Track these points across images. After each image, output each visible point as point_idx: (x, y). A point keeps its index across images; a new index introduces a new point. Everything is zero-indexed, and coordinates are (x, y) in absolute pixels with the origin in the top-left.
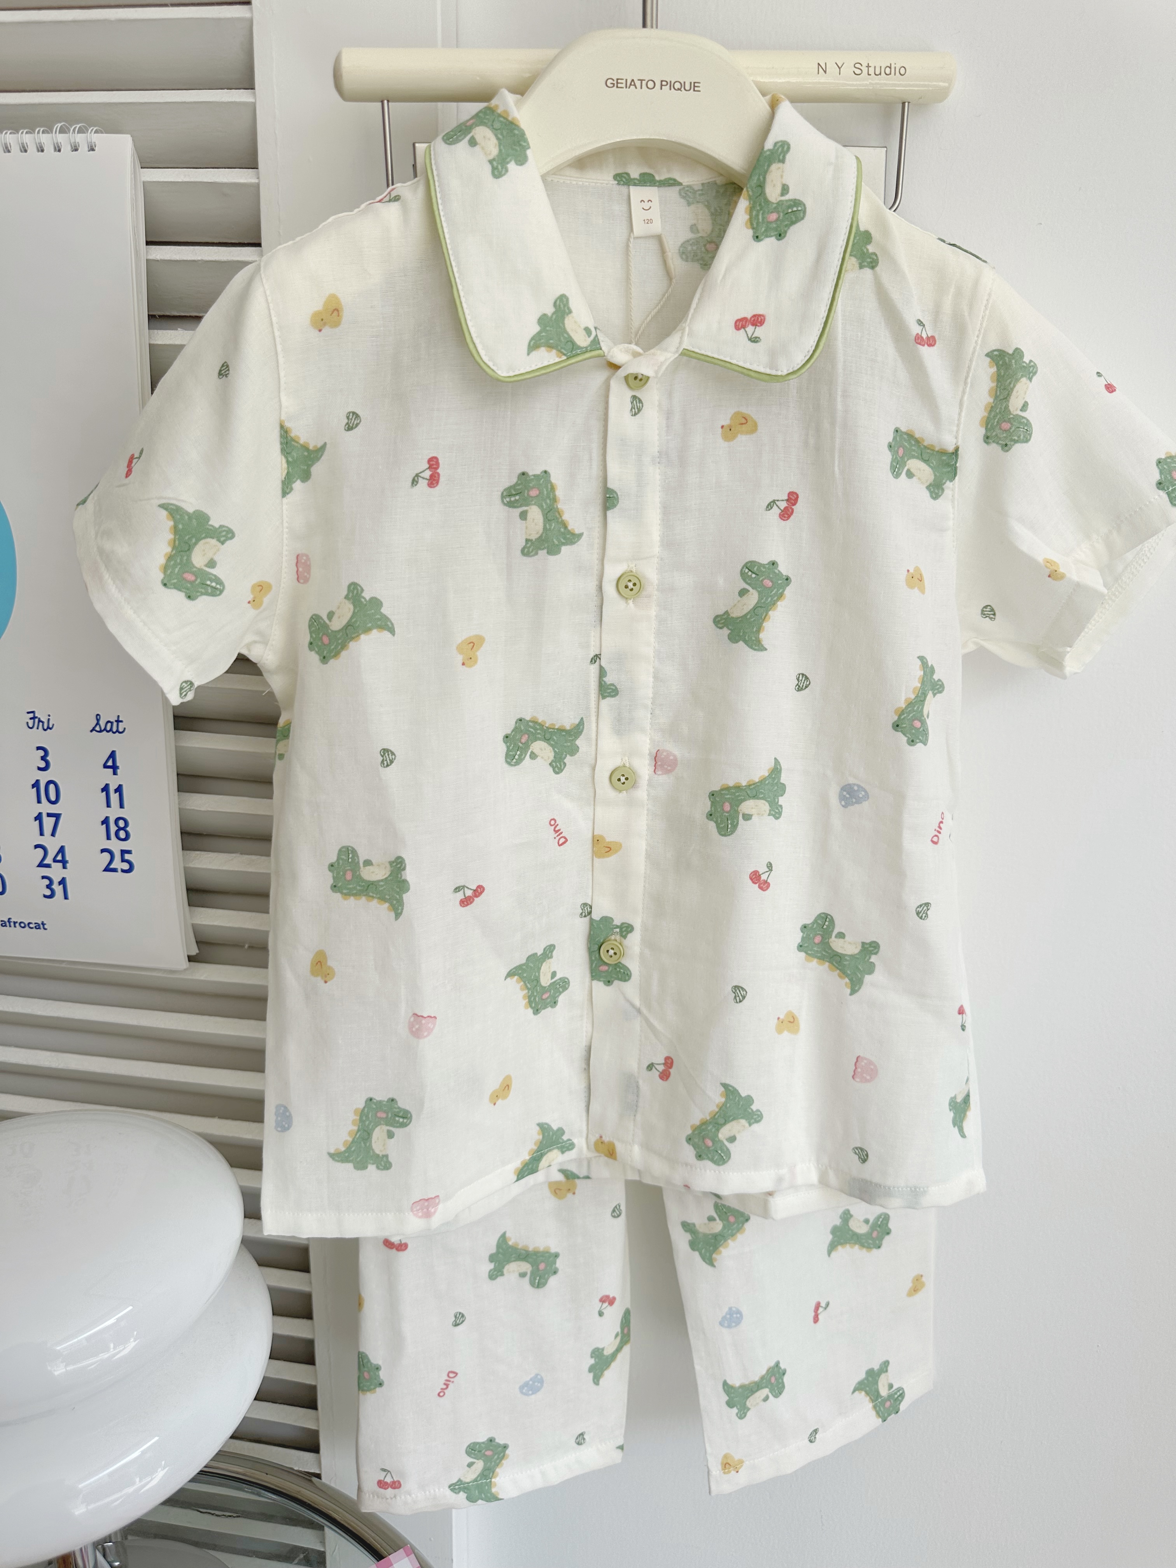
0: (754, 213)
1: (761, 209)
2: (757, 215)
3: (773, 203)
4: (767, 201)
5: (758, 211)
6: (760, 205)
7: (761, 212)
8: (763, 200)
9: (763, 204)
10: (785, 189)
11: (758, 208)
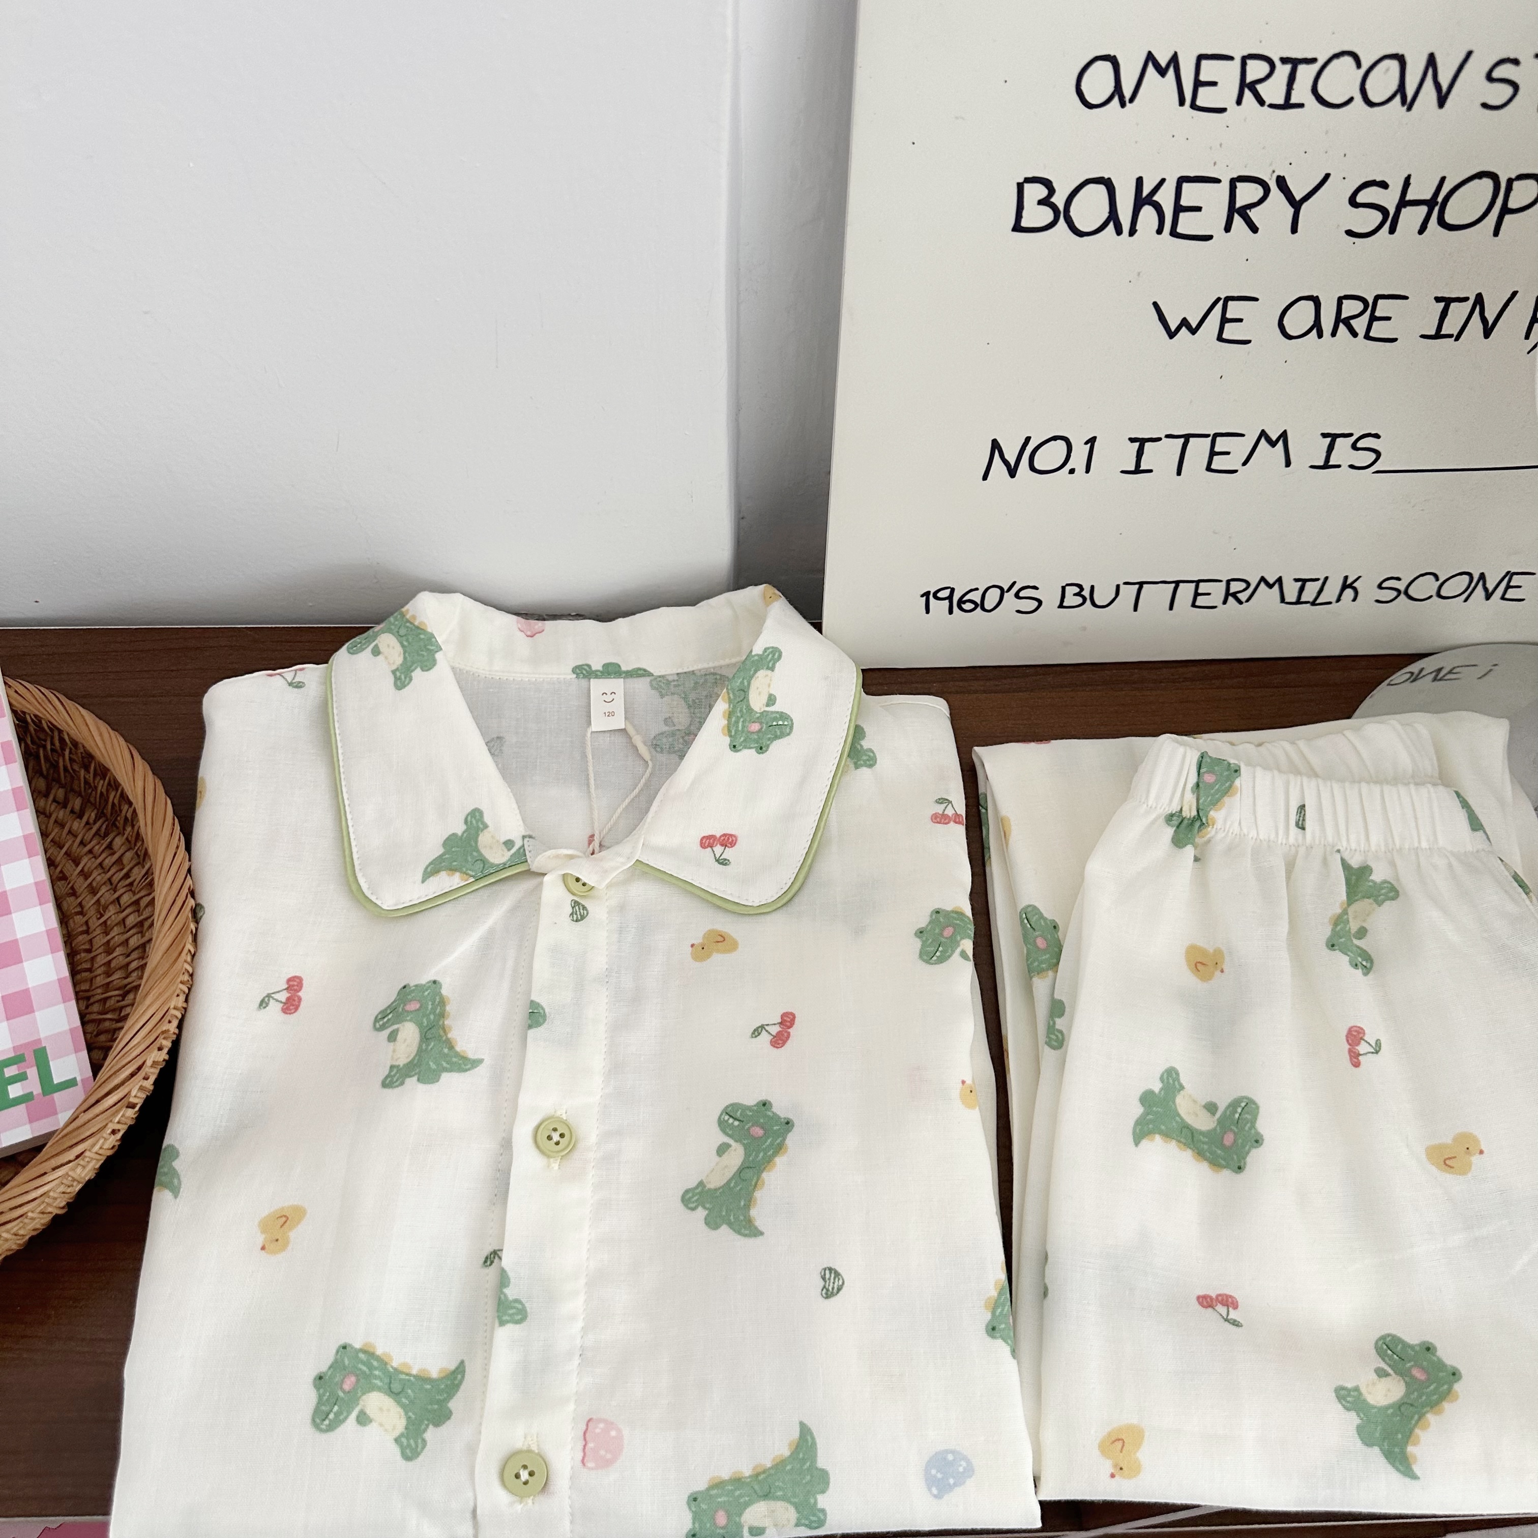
0: (733, 719)
1: (742, 716)
2: (737, 722)
3: (757, 713)
4: (750, 710)
5: (738, 718)
6: (741, 711)
7: (742, 720)
8: (745, 707)
9: (745, 711)
10: (771, 700)
11: (739, 715)
